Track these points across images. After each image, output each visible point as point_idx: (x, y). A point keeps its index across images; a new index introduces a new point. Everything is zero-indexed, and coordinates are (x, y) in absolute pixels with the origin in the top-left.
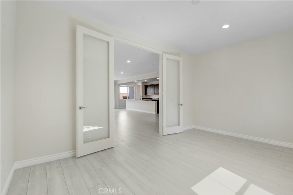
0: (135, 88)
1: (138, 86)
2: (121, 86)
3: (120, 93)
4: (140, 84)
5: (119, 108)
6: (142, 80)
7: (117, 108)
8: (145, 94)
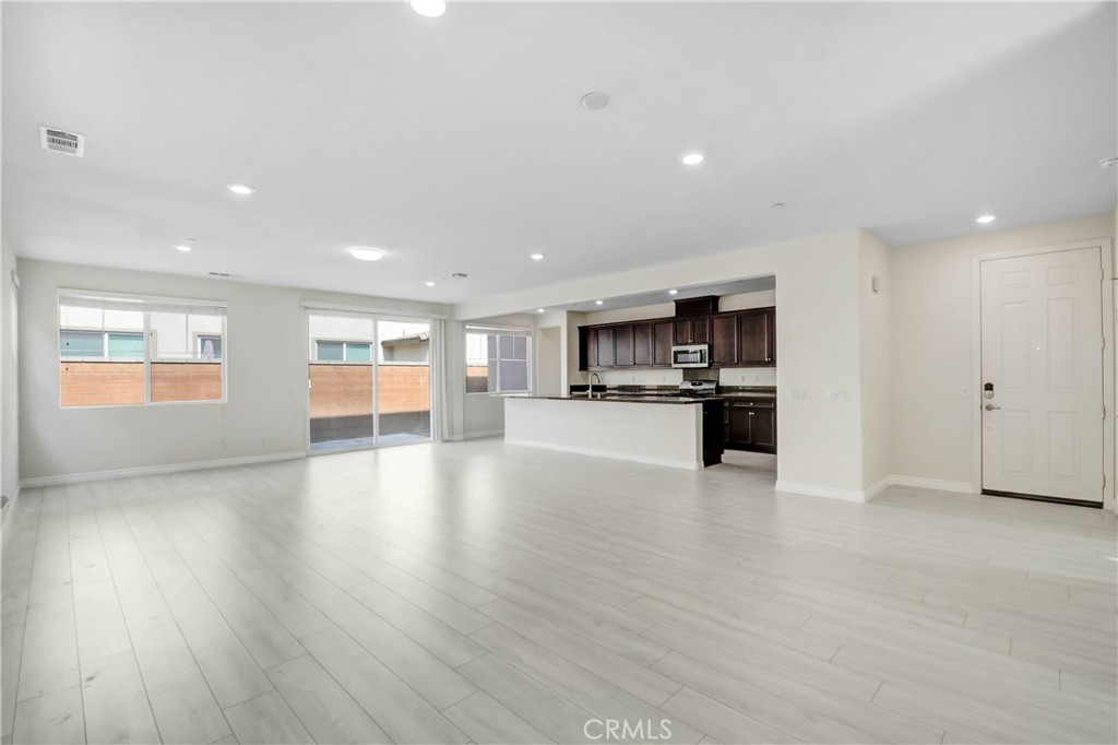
0: (529, 339)
1: (545, 331)
2: (471, 331)
3: (469, 362)
4: (561, 321)
5: (466, 440)
6: (567, 305)
7: (455, 438)
8: (581, 369)
